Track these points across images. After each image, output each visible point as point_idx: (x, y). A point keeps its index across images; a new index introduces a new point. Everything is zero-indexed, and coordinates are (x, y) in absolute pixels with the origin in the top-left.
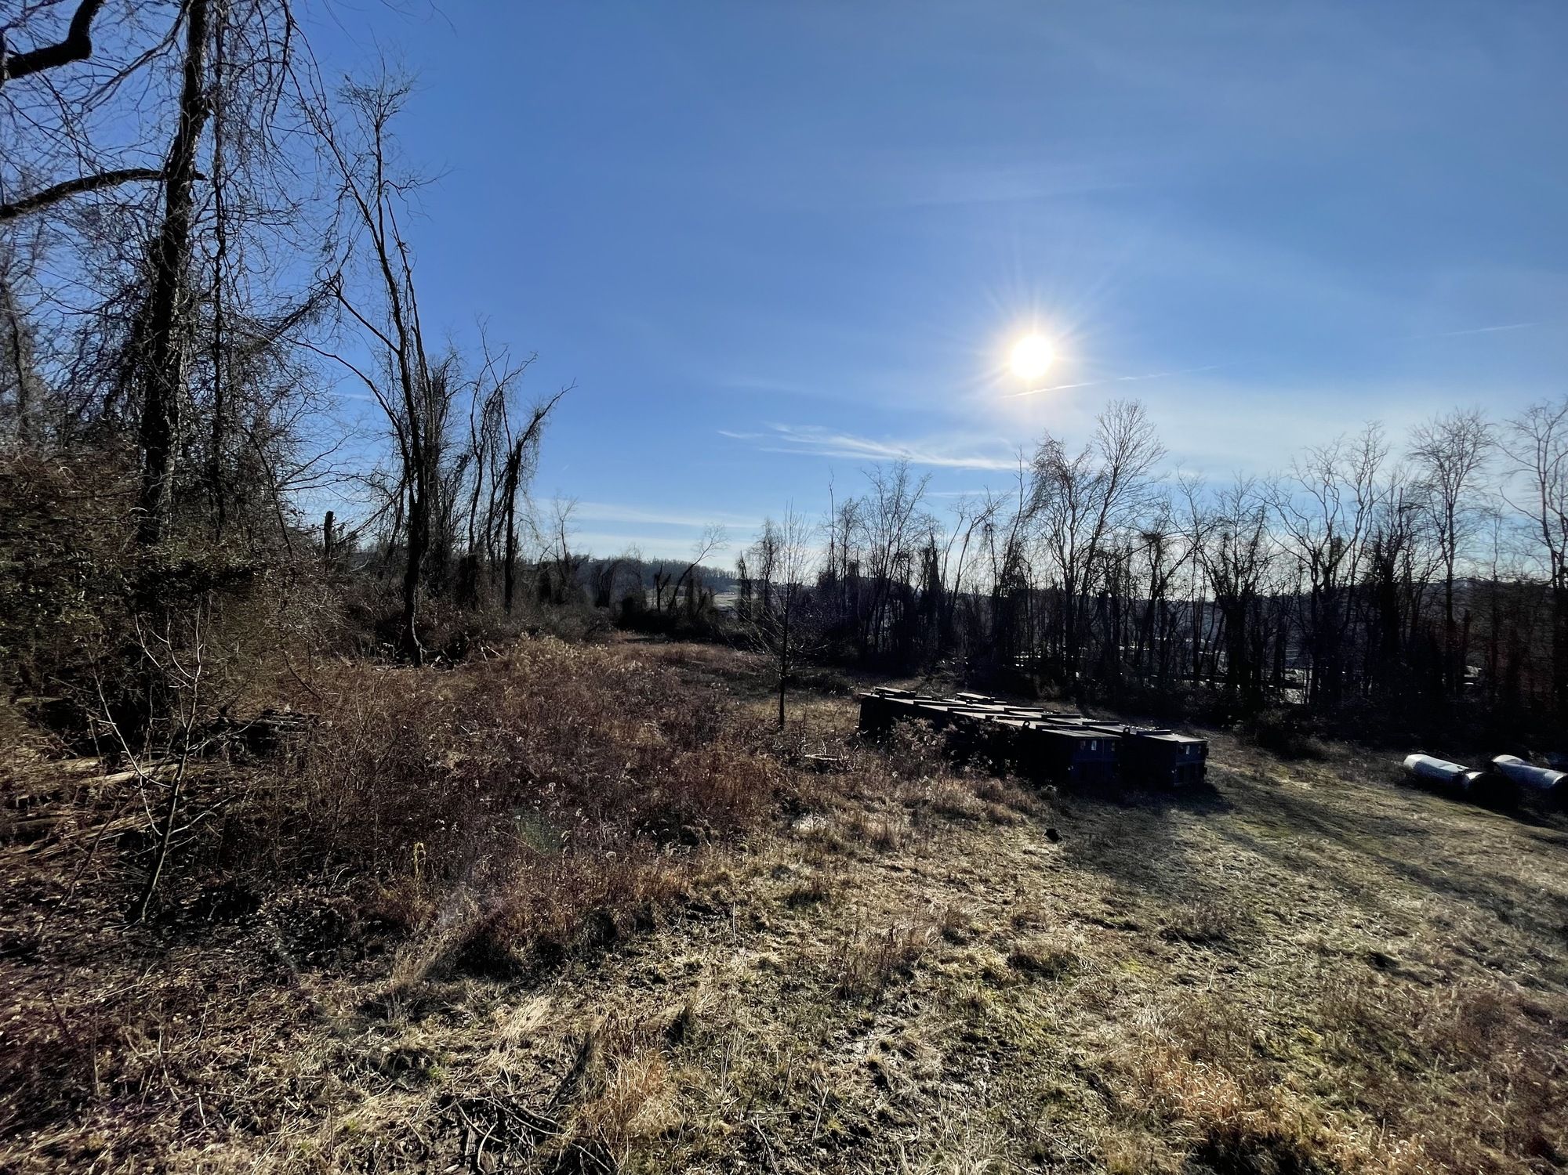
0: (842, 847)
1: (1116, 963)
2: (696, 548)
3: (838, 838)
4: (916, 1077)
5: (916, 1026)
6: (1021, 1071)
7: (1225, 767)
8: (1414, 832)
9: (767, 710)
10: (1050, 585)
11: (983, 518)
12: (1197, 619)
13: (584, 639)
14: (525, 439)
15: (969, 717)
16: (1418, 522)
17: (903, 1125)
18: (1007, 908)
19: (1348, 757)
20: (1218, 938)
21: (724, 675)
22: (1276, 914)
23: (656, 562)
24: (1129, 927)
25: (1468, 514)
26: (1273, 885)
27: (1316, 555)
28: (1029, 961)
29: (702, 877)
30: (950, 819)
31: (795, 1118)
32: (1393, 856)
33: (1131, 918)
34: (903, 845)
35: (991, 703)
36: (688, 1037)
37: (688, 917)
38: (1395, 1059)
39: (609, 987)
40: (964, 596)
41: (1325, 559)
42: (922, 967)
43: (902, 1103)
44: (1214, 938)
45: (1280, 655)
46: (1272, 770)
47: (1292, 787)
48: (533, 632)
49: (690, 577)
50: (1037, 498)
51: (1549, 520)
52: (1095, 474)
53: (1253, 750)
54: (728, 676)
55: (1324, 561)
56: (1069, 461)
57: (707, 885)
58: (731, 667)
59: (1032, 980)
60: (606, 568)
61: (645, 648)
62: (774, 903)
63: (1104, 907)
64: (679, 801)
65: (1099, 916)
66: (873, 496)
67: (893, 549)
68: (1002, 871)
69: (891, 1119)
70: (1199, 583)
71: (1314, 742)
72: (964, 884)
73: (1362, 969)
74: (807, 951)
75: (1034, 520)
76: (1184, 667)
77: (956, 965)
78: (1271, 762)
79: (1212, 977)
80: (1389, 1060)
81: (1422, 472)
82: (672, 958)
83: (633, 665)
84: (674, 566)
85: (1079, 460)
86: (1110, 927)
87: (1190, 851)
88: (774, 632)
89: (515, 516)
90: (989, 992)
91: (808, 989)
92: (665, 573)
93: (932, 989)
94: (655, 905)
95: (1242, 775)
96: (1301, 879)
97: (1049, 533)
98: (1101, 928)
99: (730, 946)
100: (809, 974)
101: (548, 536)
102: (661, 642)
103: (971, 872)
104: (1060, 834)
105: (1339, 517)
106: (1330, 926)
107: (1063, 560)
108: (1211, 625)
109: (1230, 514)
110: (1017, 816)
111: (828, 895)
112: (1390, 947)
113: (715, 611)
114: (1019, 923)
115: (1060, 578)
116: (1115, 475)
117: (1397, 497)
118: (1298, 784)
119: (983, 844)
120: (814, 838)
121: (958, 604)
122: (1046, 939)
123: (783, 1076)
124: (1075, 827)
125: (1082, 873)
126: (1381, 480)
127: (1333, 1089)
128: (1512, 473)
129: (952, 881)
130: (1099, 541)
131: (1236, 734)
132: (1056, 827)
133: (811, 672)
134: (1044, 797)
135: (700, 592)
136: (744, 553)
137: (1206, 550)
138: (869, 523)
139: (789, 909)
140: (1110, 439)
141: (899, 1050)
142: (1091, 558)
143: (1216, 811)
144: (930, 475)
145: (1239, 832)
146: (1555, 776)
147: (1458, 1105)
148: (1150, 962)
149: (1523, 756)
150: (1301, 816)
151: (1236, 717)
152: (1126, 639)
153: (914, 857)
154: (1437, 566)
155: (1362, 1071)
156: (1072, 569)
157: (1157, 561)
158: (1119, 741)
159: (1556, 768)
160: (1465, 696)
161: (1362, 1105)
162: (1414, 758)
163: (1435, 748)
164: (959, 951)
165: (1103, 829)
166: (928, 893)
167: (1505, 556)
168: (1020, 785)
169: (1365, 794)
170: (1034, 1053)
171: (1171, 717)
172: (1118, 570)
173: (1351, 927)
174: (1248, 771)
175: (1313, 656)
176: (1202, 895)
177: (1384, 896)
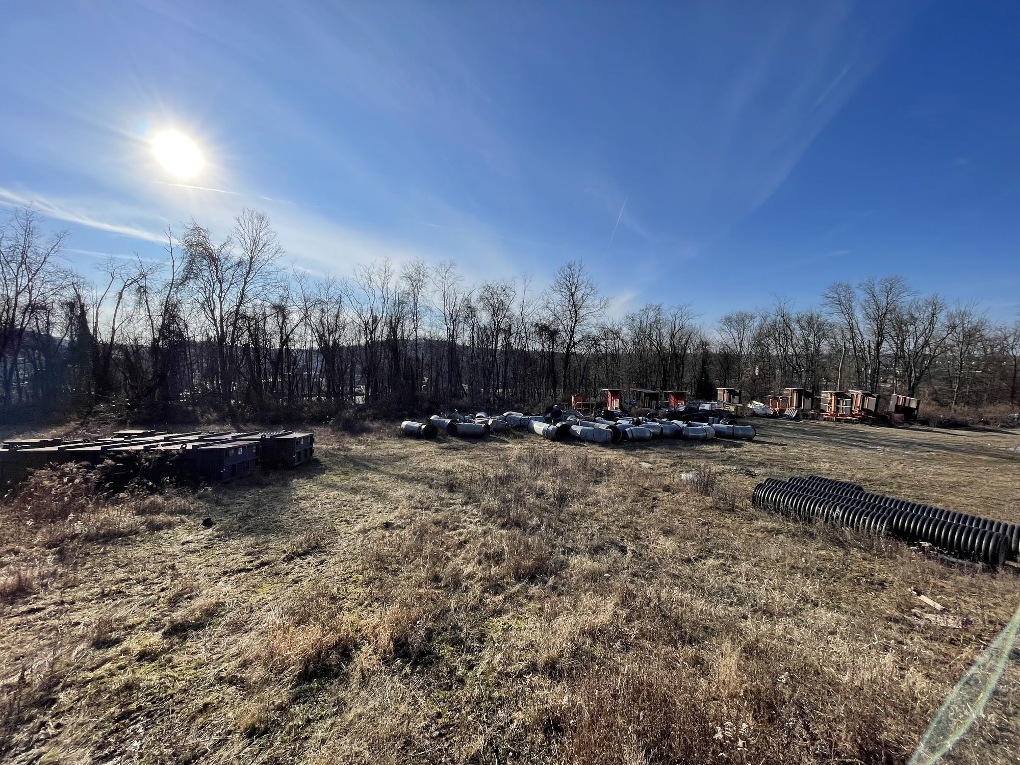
1: (253, 592)
5: (58, 744)
6: (173, 711)
7: (324, 447)
8: (403, 458)
10: (205, 339)
11: (135, 281)
12: (309, 360)
15: (127, 451)
16: (405, 310)
18: (162, 594)
19: (380, 428)
20: (317, 546)
22: (345, 521)
24: (263, 564)
26: (345, 506)
27: (366, 324)
28: (182, 625)
30: (105, 543)
32: (396, 472)
33: (265, 558)
34: (44, 586)
35: (151, 434)
38: (391, 570)
41: (370, 326)
44: (314, 548)
45: (352, 378)
46: (348, 442)
47: (357, 449)
50: (188, 269)
51: (446, 314)
52: (236, 259)
53: (340, 433)
55: (370, 327)
56: (214, 246)
59: (185, 638)
63: (247, 559)
65: (242, 567)
68: (160, 567)
70: (309, 338)
71: (368, 423)
72: (120, 592)
73: (380, 533)
75: (187, 289)
76: (303, 390)
77: (108, 665)
78: (347, 438)
79: (312, 571)
80: (388, 572)
81: (405, 286)
85: (222, 247)
86: (249, 570)
87: (303, 502)
90: (143, 669)
93: (78, 700)
95: (333, 449)
96: (358, 498)
97: (202, 299)
98: (243, 574)
103: (129, 579)
104: (214, 520)
105: (375, 305)
106: (369, 517)
107: (215, 320)
108: (317, 364)
109: (324, 297)
110: (176, 518)
112: (391, 518)
114: (175, 602)
115: (212, 334)
116: (251, 263)
117: (397, 298)
118: (359, 447)
119: (141, 551)
122: (198, 602)
124: (226, 512)
125: (231, 542)
127: (366, 599)
128: (435, 291)
129: (107, 595)
130: (242, 308)
131: (331, 426)
132: (211, 516)
134: (201, 497)
137: (312, 318)
140: (246, 236)
142: (237, 320)
143: (319, 473)
145: (330, 482)
146: (448, 421)
147: (412, 577)
148: (276, 580)
149: (439, 414)
150: (360, 464)
151: (331, 416)
152: (266, 375)
153: (59, 592)
154: (412, 333)
155: (377, 583)
156: (222, 327)
157: (283, 323)
158: (257, 445)
159: (448, 418)
160: (423, 391)
161: (377, 599)
162: (405, 423)
163: (412, 417)
164: (112, 652)
165: (247, 506)
166: (75, 617)
167: (434, 328)
168: (179, 494)
169: (386, 445)
170: (185, 691)
171: (293, 422)
172: (257, 329)
173: (377, 514)
174: (336, 446)
175: (367, 378)
176: (308, 526)
177: (391, 493)
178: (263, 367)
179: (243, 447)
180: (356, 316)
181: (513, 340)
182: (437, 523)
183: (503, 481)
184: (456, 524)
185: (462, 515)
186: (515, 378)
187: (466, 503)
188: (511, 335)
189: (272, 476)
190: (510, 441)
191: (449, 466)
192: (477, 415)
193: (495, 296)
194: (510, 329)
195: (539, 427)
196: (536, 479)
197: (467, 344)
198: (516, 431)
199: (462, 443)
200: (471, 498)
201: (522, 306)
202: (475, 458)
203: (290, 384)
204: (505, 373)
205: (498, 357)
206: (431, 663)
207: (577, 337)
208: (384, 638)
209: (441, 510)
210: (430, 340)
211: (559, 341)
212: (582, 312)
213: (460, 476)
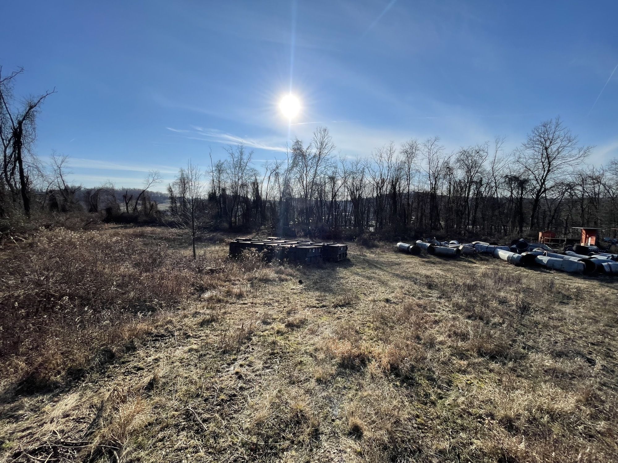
0: (223, 300)
1: (319, 318)
2: (145, 182)
3: (221, 297)
4: (253, 372)
5: (253, 355)
6: (289, 359)
7: (352, 253)
8: (397, 264)
9: (188, 252)
10: (299, 196)
11: (275, 170)
12: (346, 206)
13: (83, 229)
14: (24, 119)
15: (271, 246)
16: (402, 173)
17: (249, 388)
18: (285, 309)
19: (384, 246)
20: (349, 304)
21: (165, 239)
22: (364, 293)
23: (123, 189)
24: (324, 306)
25: (413, 171)
26: (363, 285)
27: (378, 183)
28: (292, 324)
29: (159, 323)
30: (265, 283)
31: (206, 400)
32: (393, 271)
33: (324, 303)
34: (247, 295)
35: (280, 240)
36: (157, 387)
37: (153, 340)
38: (389, 325)
39: (113, 379)
40: (270, 201)
41: (380, 185)
42: (255, 335)
43: (248, 382)
44: (347, 304)
45: (368, 216)
46: (365, 252)
48: (47, 227)
49: (143, 196)
50: (294, 162)
51: (430, 173)
52: (313, 155)
53: (361, 247)
54: (167, 240)
55: (379, 186)
56: (304, 148)
57: (162, 326)
58: (168, 235)
59: (293, 330)
60: (93, 193)
61: (121, 231)
62: (194, 326)
63: (316, 302)
64: (145, 295)
65: (315, 305)
66: (230, 159)
67: (240, 182)
68: (283, 297)
69: (244, 388)
70: (346, 194)
71: (376, 242)
72: (271, 304)
73: (383, 304)
74: (209, 341)
75: (293, 172)
76: (342, 223)
77: (267, 332)
78: (365, 250)
79: (346, 315)
80: (388, 326)
81: (403, 158)
82: (146, 359)
83: (114, 239)
84: (135, 191)
85: (308, 149)
86: (318, 308)
87: (342, 280)
88: (188, 218)
89: (23, 164)
90: (279, 338)
91: (210, 354)
92: (129, 195)
93: (258, 342)
94: (136, 340)
95: (357, 255)
96: (371, 282)
97: (298, 176)
98: (315, 309)
99: (174, 347)
100: (210, 349)
101: (51, 175)
102: (132, 227)
103: (273, 300)
104: (303, 281)
105: (383, 172)
106: (377, 294)
107: (303, 186)
108: (350, 208)
109: (355, 170)
110: (289, 278)
111: (217, 319)
112: (390, 297)
113: (159, 212)
114: (289, 313)
115: (302, 193)
116: (320, 155)
117: (397, 166)
118: (371, 255)
119: (277, 289)
120: (211, 299)
121: (268, 205)
122: (297, 316)
123: (201, 387)
124: (308, 278)
125: (310, 293)
126: (394, 160)
127: (375, 337)
128: (423, 159)
129: (266, 304)
130: (315, 179)
131: (356, 242)
132: (302, 279)
133: (208, 235)
134: (298, 270)
135: (150, 203)
136: (171, 185)
137: (348, 183)
138: (229, 171)
139: (201, 327)
140: (318, 141)
141: (247, 365)
142: (313, 185)
143: (350, 266)
144: (253, 151)
145: (356, 272)
146: (428, 245)
147: (402, 333)
148: (329, 315)
149: (422, 240)
150: (372, 264)
151: (356, 237)
152: (325, 215)
153: (252, 298)
154: (406, 187)
155: (381, 331)
156: (306, 190)
157: (333, 186)
158: (321, 248)
159: (429, 242)
160: (411, 225)
161: (381, 339)
162: (399, 244)
163: (404, 241)
164: (268, 327)
165: (316, 277)
166: (257, 310)
167: (421, 184)
168: (290, 267)
169: (387, 256)
170: (293, 352)
171: (338, 239)
172: (321, 190)
173: (381, 293)
174: (359, 253)
175: (377, 216)
176: (344, 292)
177: (389, 283)
178: (323, 210)
179: (315, 248)
180: (371, 179)
181: (483, 189)
182: (419, 306)
183: (470, 288)
184: (433, 309)
185: (437, 304)
186: (483, 218)
187: (440, 298)
188: (482, 185)
189: (328, 265)
190: (477, 262)
191: (429, 273)
192: (451, 242)
193: (470, 158)
194: (481, 181)
195: (504, 254)
196: (499, 290)
197: (445, 194)
198: (483, 255)
199: (438, 260)
200: (443, 295)
201: (494, 163)
202: (448, 270)
203: (336, 218)
204: (475, 213)
205: (469, 202)
206: (413, 385)
207: (549, 184)
208: (385, 361)
209: (422, 299)
210: (418, 193)
211: (529, 188)
212: (555, 163)
213: (436, 280)
